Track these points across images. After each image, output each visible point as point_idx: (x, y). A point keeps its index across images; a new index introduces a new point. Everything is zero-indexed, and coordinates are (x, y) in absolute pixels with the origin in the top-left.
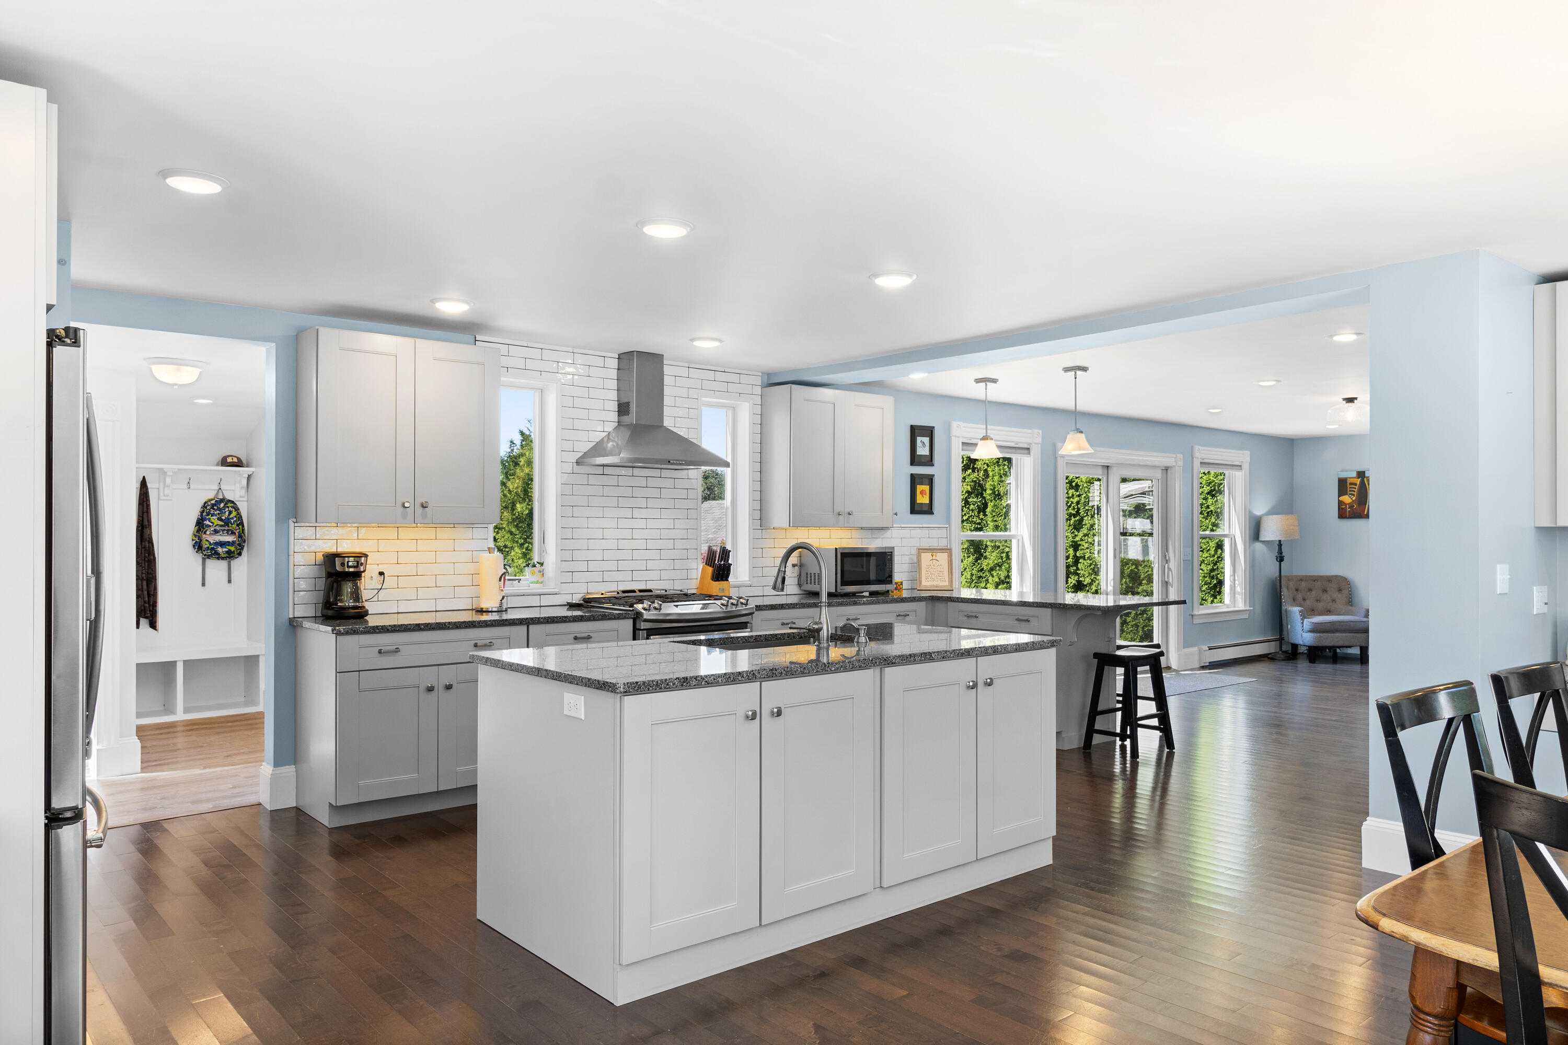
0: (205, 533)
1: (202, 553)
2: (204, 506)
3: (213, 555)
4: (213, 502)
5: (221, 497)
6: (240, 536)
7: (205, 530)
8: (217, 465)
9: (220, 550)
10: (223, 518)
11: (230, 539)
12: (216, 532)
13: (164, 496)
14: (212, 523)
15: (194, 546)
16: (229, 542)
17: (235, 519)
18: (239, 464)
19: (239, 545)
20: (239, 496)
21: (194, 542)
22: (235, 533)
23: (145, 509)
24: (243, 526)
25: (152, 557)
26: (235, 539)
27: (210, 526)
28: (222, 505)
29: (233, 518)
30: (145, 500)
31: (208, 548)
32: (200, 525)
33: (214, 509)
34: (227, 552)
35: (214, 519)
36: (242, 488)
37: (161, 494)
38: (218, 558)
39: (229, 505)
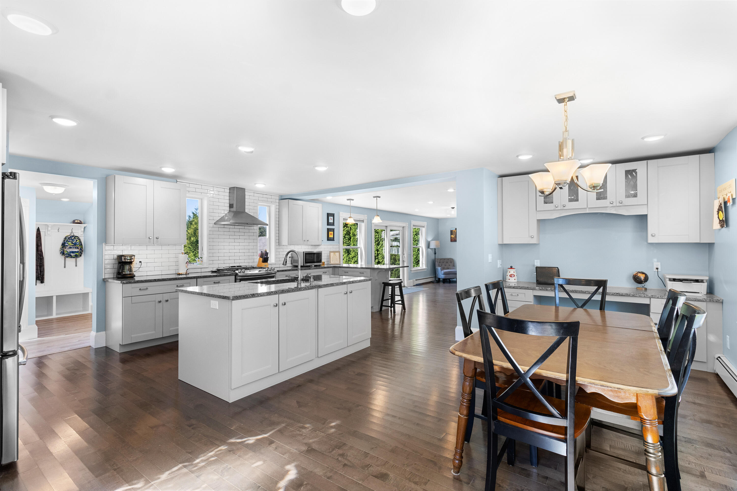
0: (66, 248)
1: (64, 256)
2: (65, 238)
3: (69, 256)
4: (69, 237)
5: (72, 235)
6: (81, 249)
7: (65, 247)
8: (71, 223)
9: (72, 254)
10: (74, 243)
11: (77, 250)
12: (70, 248)
13: (48, 234)
14: (68, 244)
15: (61, 253)
16: (76, 251)
17: (79, 243)
18: (81, 223)
19: (80, 252)
20: (80, 234)
21: (61, 251)
22: (79, 248)
23: (39, 239)
24: (82, 246)
25: (42, 257)
26: (79, 250)
27: (68, 246)
28: (73, 238)
29: (78, 243)
30: (39, 236)
31: (67, 254)
32: (63, 245)
33: (69, 239)
34: (75, 255)
35: (70, 243)
36: (82, 231)
37: (46, 233)
38: (71, 257)
39: (76, 238)
